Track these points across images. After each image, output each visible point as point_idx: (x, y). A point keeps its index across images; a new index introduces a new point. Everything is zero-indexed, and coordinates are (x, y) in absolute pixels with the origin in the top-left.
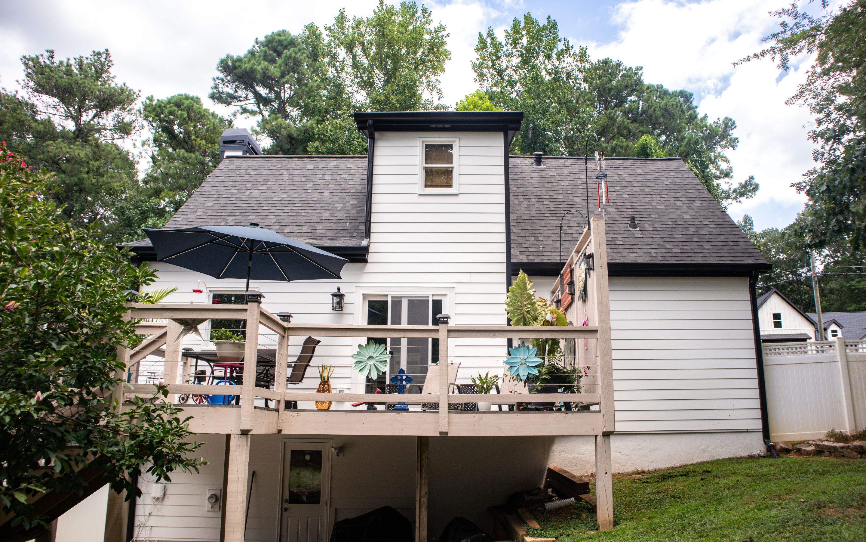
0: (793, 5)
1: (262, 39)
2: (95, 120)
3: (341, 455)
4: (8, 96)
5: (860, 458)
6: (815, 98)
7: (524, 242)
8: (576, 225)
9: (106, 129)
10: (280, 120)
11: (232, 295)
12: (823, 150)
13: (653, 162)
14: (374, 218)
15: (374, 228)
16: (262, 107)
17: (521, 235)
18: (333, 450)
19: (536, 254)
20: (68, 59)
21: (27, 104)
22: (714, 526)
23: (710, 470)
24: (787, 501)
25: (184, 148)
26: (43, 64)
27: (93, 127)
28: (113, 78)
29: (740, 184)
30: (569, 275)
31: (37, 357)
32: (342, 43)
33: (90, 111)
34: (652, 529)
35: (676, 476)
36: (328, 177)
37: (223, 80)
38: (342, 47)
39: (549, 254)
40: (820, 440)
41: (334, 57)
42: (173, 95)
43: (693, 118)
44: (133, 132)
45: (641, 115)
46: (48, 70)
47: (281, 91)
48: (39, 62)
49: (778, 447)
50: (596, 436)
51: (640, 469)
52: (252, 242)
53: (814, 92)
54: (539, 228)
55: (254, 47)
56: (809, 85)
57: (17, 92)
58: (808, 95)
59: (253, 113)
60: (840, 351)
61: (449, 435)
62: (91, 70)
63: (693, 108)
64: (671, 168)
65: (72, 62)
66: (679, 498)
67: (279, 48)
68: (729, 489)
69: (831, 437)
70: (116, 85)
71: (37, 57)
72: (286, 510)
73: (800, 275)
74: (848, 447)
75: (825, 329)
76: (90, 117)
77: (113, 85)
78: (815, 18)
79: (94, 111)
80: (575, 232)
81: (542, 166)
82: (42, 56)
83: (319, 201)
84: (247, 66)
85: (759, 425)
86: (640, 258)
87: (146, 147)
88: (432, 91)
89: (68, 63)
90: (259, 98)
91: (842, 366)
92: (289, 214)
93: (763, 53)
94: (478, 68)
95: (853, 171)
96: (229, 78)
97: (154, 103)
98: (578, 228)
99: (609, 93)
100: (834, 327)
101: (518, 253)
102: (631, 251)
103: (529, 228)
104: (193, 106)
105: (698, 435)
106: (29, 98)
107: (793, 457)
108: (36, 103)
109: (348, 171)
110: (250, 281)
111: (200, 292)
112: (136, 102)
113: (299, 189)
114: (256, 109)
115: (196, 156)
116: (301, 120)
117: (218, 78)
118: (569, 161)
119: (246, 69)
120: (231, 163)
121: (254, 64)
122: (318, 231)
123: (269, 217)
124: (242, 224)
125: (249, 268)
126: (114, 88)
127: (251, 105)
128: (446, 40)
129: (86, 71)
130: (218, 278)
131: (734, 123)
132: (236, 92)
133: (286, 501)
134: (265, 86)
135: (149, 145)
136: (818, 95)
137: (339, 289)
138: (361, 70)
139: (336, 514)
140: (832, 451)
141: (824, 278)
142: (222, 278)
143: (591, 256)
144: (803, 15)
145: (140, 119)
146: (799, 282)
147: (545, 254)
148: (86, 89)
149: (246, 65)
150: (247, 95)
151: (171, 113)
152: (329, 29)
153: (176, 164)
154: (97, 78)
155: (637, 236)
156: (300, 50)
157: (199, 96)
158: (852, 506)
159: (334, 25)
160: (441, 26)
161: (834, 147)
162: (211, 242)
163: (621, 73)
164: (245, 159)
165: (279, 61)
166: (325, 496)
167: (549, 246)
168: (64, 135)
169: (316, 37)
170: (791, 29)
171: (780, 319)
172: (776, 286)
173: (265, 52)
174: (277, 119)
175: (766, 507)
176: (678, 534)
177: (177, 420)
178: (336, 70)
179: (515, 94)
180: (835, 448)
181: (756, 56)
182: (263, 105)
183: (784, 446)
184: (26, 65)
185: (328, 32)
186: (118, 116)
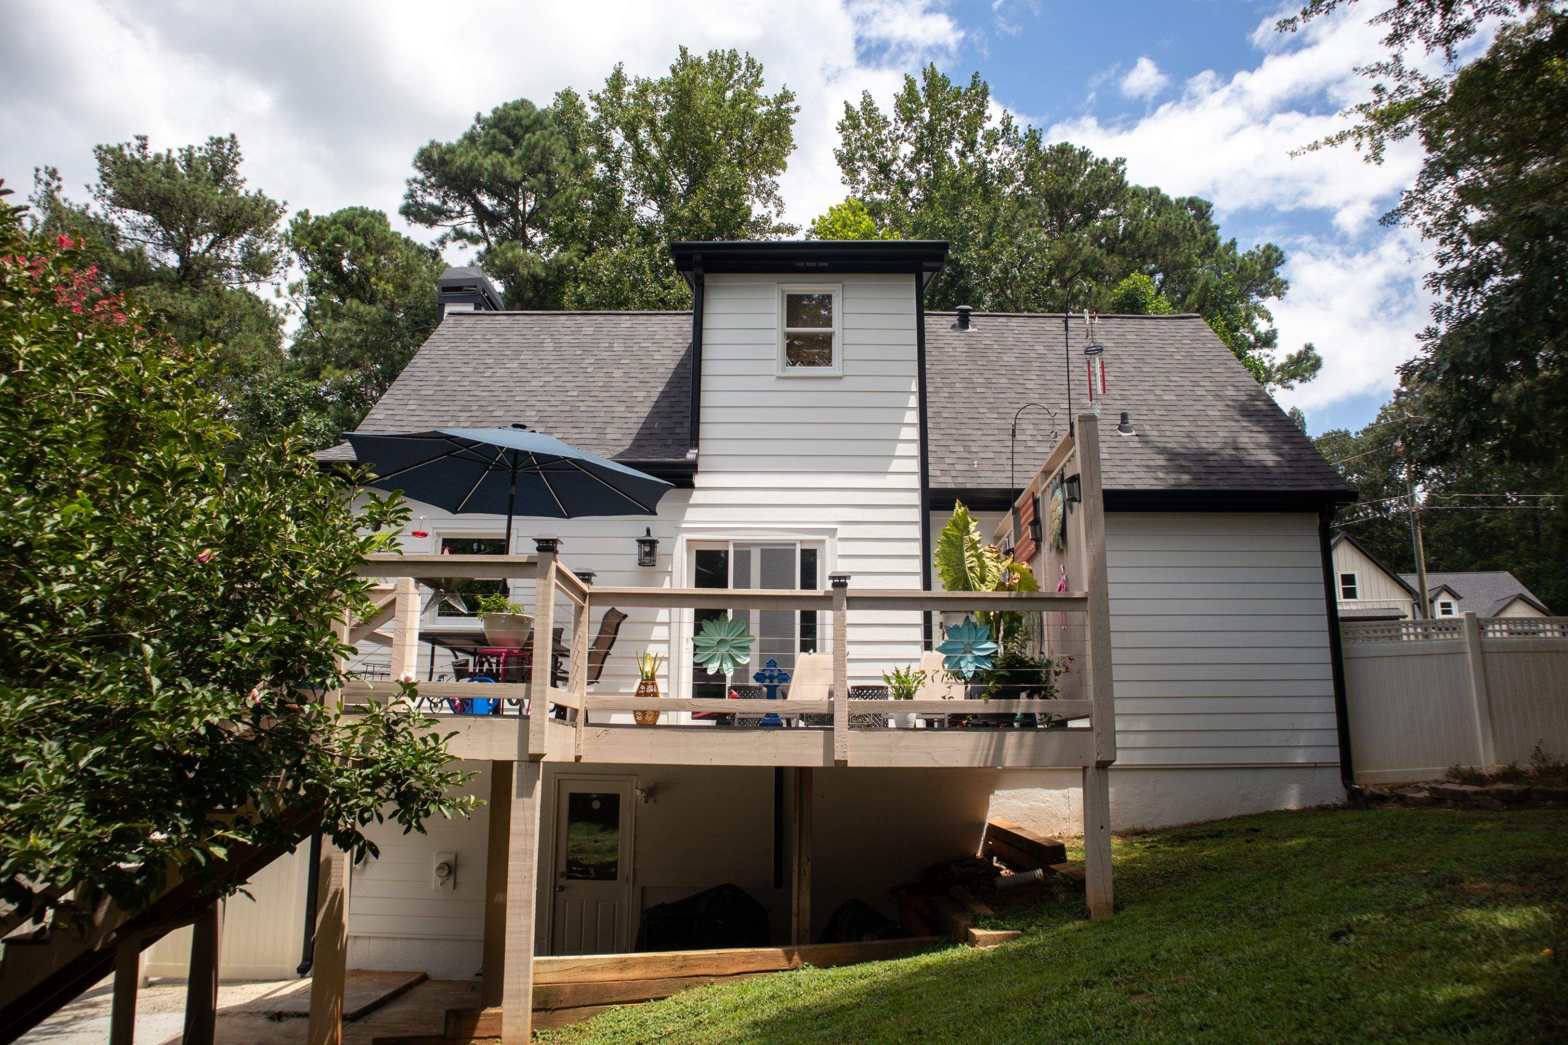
0: (1395, 56)
1: (487, 114)
2: (213, 251)
3: (651, 802)
4: (73, 212)
5: (1508, 809)
6: (1430, 214)
7: (948, 454)
8: (1031, 427)
9: (230, 267)
10: (517, 251)
11: (474, 541)
12: (1449, 304)
13: (1153, 322)
14: (705, 416)
15: (705, 431)
16: (486, 228)
17: (942, 443)
18: (638, 792)
19: (968, 474)
20: (169, 151)
21: (104, 225)
22: (1281, 910)
23: (1257, 827)
24: (1398, 873)
25: (358, 297)
26: (129, 158)
27: (209, 263)
28: (242, 181)
29: (1290, 357)
30: (1032, 509)
31: (235, 635)
32: (618, 122)
33: (204, 238)
34: (1179, 917)
35: (1202, 837)
36: (618, 347)
37: (423, 183)
38: (618, 128)
39: (989, 474)
40: (1436, 781)
41: (605, 144)
42: (341, 208)
43: (1211, 246)
44: (275, 270)
45: (1122, 241)
46: (135, 169)
47: (517, 200)
48: (123, 156)
49: (1368, 792)
50: (1085, 768)
51: (1138, 827)
52: (516, 455)
53: (1430, 203)
54: (971, 432)
55: (474, 127)
56: (1422, 192)
57: (87, 206)
58: (1419, 210)
59: (474, 239)
60: (1470, 636)
61: (849, 765)
62: (206, 168)
63: (1212, 228)
64: (1184, 332)
65: (175, 154)
66: (1215, 869)
67: (518, 130)
68: (1295, 856)
69: (1455, 777)
70: (247, 193)
71: (121, 148)
72: (562, 889)
73: (1387, 510)
74: (1487, 792)
75: (1432, 601)
76: (204, 246)
77: (242, 193)
78: (1431, 78)
79: (211, 237)
80: (1029, 438)
81: (970, 330)
82: (129, 145)
83: (607, 387)
84: (461, 161)
85: (1335, 756)
86: (1139, 481)
87: (296, 296)
88: (767, 201)
89: (168, 156)
90: (482, 215)
91: (1473, 659)
92: (560, 408)
93: (1342, 137)
94: (846, 162)
95: (1495, 338)
96: (433, 180)
97: (311, 221)
98: (1035, 432)
99: (1067, 204)
100: (1445, 598)
101: (938, 473)
102: (1124, 469)
103: (954, 431)
104: (373, 227)
105: (1235, 772)
106: (106, 216)
107: (1393, 809)
108: (117, 222)
109: (651, 337)
110: (514, 517)
111: (425, 535)
112: (280, 221)
113: (573, 368)
114: (477, 231)
115: (378, 310)
116: (550, 251)
117: (415, 181)
118: (1014, 320)
119: (462, 164)
120: (457, 325)
121: (476, 158)
122: (608, 437)
123: (528, 413)
124: (483, 424)
125: (512, 497)
126: (242, 198)
127: (469, 224)
128: (793, 116)
129: (198, 171)
130: (455, 512)
131: (1281, 255)
132: (445, 203)
133: (563, 875)
134: (492, 193)
135: (302, 292)
136: (1436, 208)
137: (648, 531)
138: (649, 165)
139: (643, 896)
140: (1460, 799)
141: (1429, 515)
142: (462, 511)
143: (1075, 479)
144: (1412, 73)
145: (285, 250)
146: (1383, 521)
147: (982, 474)
148: (198, 200)
149: (463, 159)
150: (463, 208)
151: (337, 239)
152: (597, 99)
153: (345, 324)
154: (217, 182)
155: (1132, 445)
156: (552, 134)
157: (384, 211)
158: (1508, 881)
159: (604, 92)
160: (786, 92)
161: (1469, 299)
162: (448, 453)
163: (1089, 169)
164: (481, 318)
165: (518, 153)
166: (625, 868)
167: (989, 462)
168: (163, 277)
169: (576, 113)
170: (1391, 96)
171: (1354, 583)
172: (1347, 528)
173: (494, 137)
174: (513, 248)
175: (1365, 882)
176: (1225, 923)
177: (435, 737)
178: (609, 166)
179: (910, 203)
180: (1464, 793)
181: (1329, 141)
182: (489, 225)
183: (1376, 791)
184: (102, 160)
185: (594, 104)
186: (249, 244)
